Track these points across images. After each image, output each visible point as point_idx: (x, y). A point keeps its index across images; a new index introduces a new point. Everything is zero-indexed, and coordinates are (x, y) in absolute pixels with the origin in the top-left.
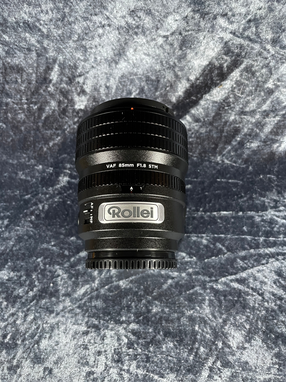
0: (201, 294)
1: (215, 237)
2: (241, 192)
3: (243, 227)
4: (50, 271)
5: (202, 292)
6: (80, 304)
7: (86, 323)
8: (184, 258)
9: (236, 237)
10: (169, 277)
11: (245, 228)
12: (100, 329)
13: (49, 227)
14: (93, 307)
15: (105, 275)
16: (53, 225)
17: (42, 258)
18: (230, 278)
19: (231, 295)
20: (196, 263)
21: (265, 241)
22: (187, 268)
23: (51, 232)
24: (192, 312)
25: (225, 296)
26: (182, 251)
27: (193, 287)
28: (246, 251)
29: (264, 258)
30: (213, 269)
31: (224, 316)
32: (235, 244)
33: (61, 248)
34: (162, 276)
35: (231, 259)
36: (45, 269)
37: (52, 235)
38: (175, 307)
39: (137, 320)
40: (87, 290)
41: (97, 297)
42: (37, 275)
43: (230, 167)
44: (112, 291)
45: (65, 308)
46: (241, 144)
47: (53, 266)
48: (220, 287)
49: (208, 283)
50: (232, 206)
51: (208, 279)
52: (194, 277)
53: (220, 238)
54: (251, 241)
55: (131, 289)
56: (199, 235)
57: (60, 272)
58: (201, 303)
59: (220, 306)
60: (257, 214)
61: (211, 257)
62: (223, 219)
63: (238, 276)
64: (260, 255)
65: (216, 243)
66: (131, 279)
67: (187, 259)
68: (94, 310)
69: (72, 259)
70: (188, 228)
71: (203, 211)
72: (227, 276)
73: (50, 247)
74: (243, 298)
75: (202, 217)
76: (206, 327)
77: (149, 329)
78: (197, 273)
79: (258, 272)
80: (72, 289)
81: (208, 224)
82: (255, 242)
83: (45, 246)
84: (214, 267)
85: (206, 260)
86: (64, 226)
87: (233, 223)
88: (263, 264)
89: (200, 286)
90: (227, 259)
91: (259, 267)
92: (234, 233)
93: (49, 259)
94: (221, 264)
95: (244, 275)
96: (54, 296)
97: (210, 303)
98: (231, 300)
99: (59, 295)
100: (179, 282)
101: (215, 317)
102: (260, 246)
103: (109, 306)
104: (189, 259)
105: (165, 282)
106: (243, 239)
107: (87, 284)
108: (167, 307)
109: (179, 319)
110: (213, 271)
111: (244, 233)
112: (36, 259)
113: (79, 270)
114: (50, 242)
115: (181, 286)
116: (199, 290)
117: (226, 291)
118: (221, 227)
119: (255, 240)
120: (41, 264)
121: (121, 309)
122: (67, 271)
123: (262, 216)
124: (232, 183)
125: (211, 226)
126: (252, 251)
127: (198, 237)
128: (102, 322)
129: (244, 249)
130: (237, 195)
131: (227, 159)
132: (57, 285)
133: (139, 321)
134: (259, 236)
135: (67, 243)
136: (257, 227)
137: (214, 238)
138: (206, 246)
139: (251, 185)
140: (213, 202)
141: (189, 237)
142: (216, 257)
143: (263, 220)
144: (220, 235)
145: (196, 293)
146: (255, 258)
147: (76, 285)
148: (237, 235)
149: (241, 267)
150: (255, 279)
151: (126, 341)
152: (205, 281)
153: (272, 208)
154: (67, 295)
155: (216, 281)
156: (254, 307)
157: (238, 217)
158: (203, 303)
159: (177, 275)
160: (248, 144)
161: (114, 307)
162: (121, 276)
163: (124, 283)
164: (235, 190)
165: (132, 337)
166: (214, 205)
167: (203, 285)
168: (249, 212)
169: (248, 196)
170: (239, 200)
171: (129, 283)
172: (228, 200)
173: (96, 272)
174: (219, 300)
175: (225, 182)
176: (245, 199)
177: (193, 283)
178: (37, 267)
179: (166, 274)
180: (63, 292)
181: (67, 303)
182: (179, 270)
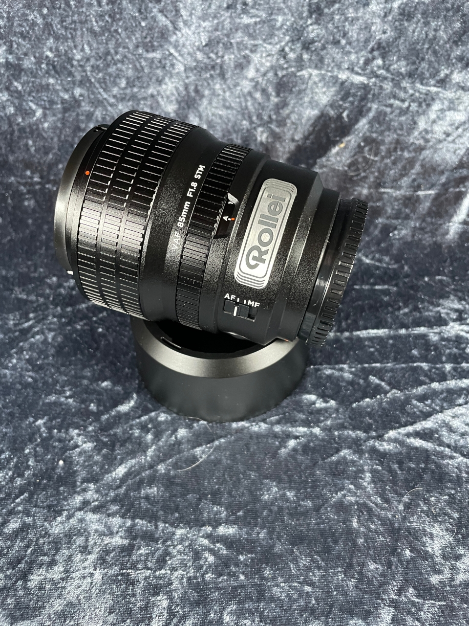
0: (353, 462)
1: (365, 367)
2: (398, 301)
3: (412, 350)
4: (60, 440)
5: (355, 457)
6: (117, 495)
7: (127, 531)
8: (314, 403)
9: (403, 365)
10: (288, 436)
11: (415, 352)
13: (62, 369)
14: (143, 498)
15: (167, 441)
16: (70, 365)
17: (46, 418)
18: (403, 431)
19: (411, 460)
20: (337, 411)
21: (455, 369)
22: (322, 418)
23: (66, 376)
24: (340, 495)
25: (400, 463)
26: (309, 393)
27: (338, 451)
28: (424, 386)
29: (460, 396)
30: (371, 418)
31: (406, 499)
32: (404, 376)
33: (83, 401)
34: (275, 436)
35: (400, 400)
37: (68, 380)
38: (306, 489)
39: (232, 518)
40: (131, 468)
41: (151, 481)
42: (34, 449)
43: (373, 269)
44: (181, 468)
45: (85, 503)
46: (386, 230)
47: (67, 430)
48: (385, 447)
49: (365, 441)
50: (386, 322)
51: (361, 434)
52: (336, 433)
53: (373, 368)
54: (430, 370)
55: (217, 462)
56: (337, 366)
57: (80, 440)
58: (356, 478)
59: (394, 483)
60: (431, 331)
61: (363, 398)
62: (375, 341)
63: (418, 426)
64: (450, 392)
65: (368, 377)
66: (217, 443)
67: (320, 404)
68: (144, 505)
69: (104, 418)
70: (315, 357)
71: (338, 331)
72: (399, 428)
74: (435, 463)
75: (337, 340)
76: (373, 522)
77: (259, 533)
78: (342, 427)
79: (453, 417)
80: (102, 467)
81: (351, 349)
82: (437, 372)
83: (53, 398)
84: (370, 415)
85: (354, 405)
86: (92, 366)
87: (393, 345)
88: (460, 405)
89: (349, 448)
90: (394, 401)
91: (454, 410)
92: (395, 360)
93: (59, 420)
94: (384, 409)
95: (428, 424)
96: (65, 484)
97: (373, 476)
98: (414, 469)
99: (75, 482)
100: (309, 443)
101: (387, 501)
102: (449, 377)
103: (175, 496)
104: (324, 405)
105: (283, 444)
106: (417, 367)
107: (132, 458)
108: (291, 488)
109: (317, 509)
110: (370, 421)
111: (413, 359)
112: (34, 422)
113: (115, 434)
114: (64, 392)
115: (314, 450)
116: (349, 455)
117: (399, 454)
118: (372, 353)
119: (437, 369)
120: (43, 429)
121: (200, 499)
122: (94, 438)
123: (439, 333)
124: (381, 291)
125: (354, 352)
126: (435, 385)
127: (334, 369)
128: (161, 525)
129: (422, 383)
130: (392, 306)
131: (367, 256)
132: (71, 463)
133: (238, 518)
134: (442, 363)
135: (95, 391)
136: (436, 348)
137: (364, 369)
138: (351, 383)
139: (412, 292)
140: (352, 318)
141: (318, 370)
142: (372, 398)
143: (443, 339)
144: (374, 365)
145: (344, 461)
146: (442, 396)
147: (111, 462)
148: (403, 363)
149: (421, 411)
150: (451, 430)
151: (211, 559)
152: (359, 439)
153: (454, 320)
154: (92, 479)
155: (380, 437)
156: (459, 478)
157: (400, 337)
158: (361, 478)
159: (304, 432)
160: (396, 232)
161: (186, 495)
162: (197, 440)
163: (203, 452)
164: (386, 299)
165: (225, 552)
166: (355, 322)
167: (356, 445)
168: (418, 329)
169: (411, 306)
170: (397, 313)
171: (214, 451)
172: (378, 314)
173: (150, 437)
174: (391, 471)
175: (368, 290)
176: (406, 310)
177: (337, 443)
178: (34, 434)
179: (283, 432)
180: (83, 474)
181: (91, 495)
182: (307, 423)
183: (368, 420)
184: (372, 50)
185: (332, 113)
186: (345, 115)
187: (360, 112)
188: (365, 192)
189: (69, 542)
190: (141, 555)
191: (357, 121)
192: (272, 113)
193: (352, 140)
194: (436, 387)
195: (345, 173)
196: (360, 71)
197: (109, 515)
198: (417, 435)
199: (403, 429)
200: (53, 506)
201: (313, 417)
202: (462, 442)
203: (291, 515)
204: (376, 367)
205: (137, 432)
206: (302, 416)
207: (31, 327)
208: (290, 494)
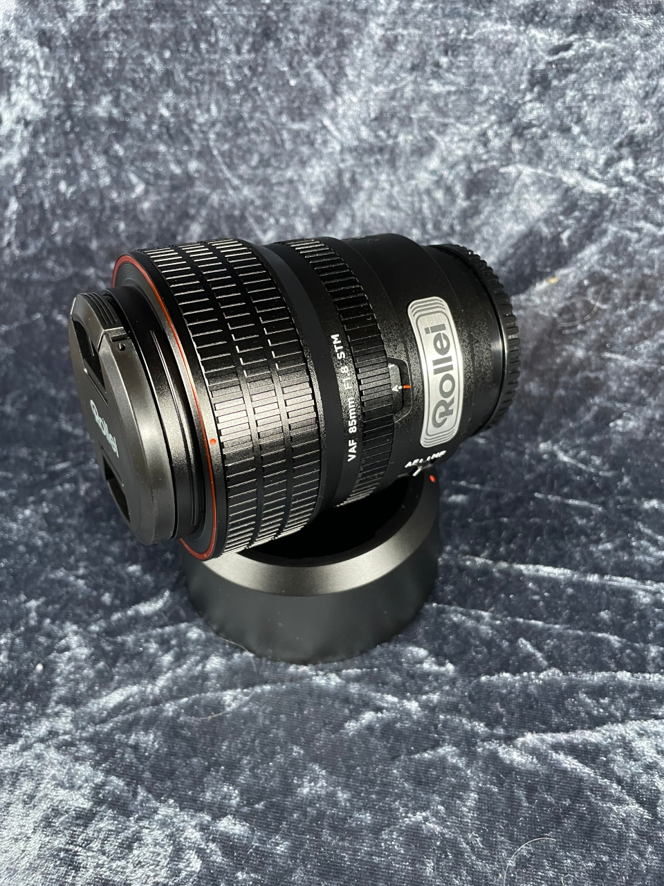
0: (455, 768)
1: (517, 623)
2: (600, 529)
3: (600, 610)
4: (49, 635)
5: (461, 763)
6: (97, 733)
7: (94, 789)
9: (580, 633)
10: (367, 704)
11: (604, 615)
12: (128, 814)
13: (86, 536)
14: (131, 746)
15: (189, 670)
16: (97, 532)
17: (42, 600)
18: (549, 737)
19: (549, 789)
20: (453, 682)
22: (427, 688)
23: (87, 547)
24: (419, 816)
25: (531, 790)
26: (419, 645)
27: (436, 745)
28: (604, 673)
29: (661, 703)
30: (503, 706)
32: (575, 650)
33: (97, 587)
34: (347, 700)
35: (560, 688)
36: (38, 629)
37: (87, 553)
38: (369, 793)
39: (246, 809)
40: (128, 698)
41: (149, 723)
42: (13, 639)
43: (570, 472)
44: (197, 714)
45: (53, 734)
46: (604, 417)
47: (63, 622)
48: (514, 756)
49: (483, 741)
50: (571, 558)
51: (481, 728)
52: (441, 717)
53: (530, 627)
54: (622, 650)
55: (251, 717)
56: (473, 612)
57: (74, 640)
58: (452, 796)
59: (512, 819)
60: (642, 586)
61: (499, 671)
62: (545, 584)
63: (578, 736)
64: (647, 691)
65: (517, 638)
66: (258, 689)
67: (429, 666)
68: (129, 757)
69: (116, 616)
70: (443, 590)
71: (490, 557)
72: (544, 731)
73: (72, 579)
74: (590, 803)
75: (485, 571)
76: (458, 874)
77: (277, 844)
78: (453, 709)
79: (640, 735)
80: (91, 688)
81: (502, 589)
82: (633, 655)
83: (60, 574)
84: (504, 700)
85: (483, 679)
86: (123, 540)
87: (571, 597)
88: (658, 718)
89: (456, 744)
90: (548, 686)
91: (645, 724)
92: (570, 621)
93: (57, 606)
94: (528, 696)
95: (594, 737)
96: (35, 700)
97: (480, 801)
98: (551, 805)
99: (49, 699)
100: (395, 722)
101: (491, 846)
102: (651, 667)
103: (175, 754)
104: (435, 668)
105: (355, 714)
106: (601, 640)
107: (134, 684)
108: (346, 787)
109: (376, 830)
110: (501, 710)
111: (599, 626)
112: (25, 602)
113: (123, 644)
114: (77, 568)
115: (400, 736)
116: (453, 756)
117: (534, 774)
118: (535, 603)
119: (634, 649)
120: (33, 614)
121: (208, 769)
122: (93, 641)
123: (654, 593)
124: (576, 508)
125: (507, 595)
126: (624, 676)
127: (469, 616)
128: (142, 793)
129: (603, 667)
130: (587, 536)
131: (566, 452)
132: (53, 670)
133: (254, 812)
134: (646, 641)
135: (116, 576)
136: (642, 616)
137: (515, 624)
138: (489, 643)
139: (625, 519)
140: (518, 540)
141: (443, 611)
142: (514, 674)
143: (657, 604)
144: (533, 622)
145: (441, 764)
146: (631, 696)
147: (104, 681)
148: (580, 629)
149: (589, 714)
150: (630, 753)
151: (197, 865)
152: (474, 734)
154: (73, 701)
155: (509, 740)
156: (622, 838)
157: (588, 586)
158: (460, 798)
159: (393, 703)
160: (620, 422)
161: (189, 757)
162: (230, 679)
163: (235, 698)
164: (581, 522)
165: (219, 859)
166: (522, 549)
167: (467, 743)
168: (620, 579)
169: (618, 541)
170: (593, 548)
171: (250, 700)
172: (561, 544)
173: (167, 658)
174: (512, 799)
175: (556, 503)
176: (609, 546)
177: (438, 733)
178: (20, 618)
179: (360, 695)
180: (62, 691)
181: (64, 723)
182: (400, 691)
183: (498, 707)
184: (620, 145)
185: (546, 231)
186: (565, 236)
187: (588, 234)
188: (580, 353)
189: (13, 785)
190: (100, 831)
191: (581, 247)
192: (456, 222)
193: (569, 274)
194: (626, 679)
195: (554, 322)
196: (597, 175)
197: (77, 759)
198: (572, 750)
199: (550, 734)
200: (10, 726)
201: (413, 683)
202: (644, 779)
203: (334, 829)
204: (535, 626)
205: (153, 647)
206: (396, 678)
207: (64, 471)
208: (342, 796)
